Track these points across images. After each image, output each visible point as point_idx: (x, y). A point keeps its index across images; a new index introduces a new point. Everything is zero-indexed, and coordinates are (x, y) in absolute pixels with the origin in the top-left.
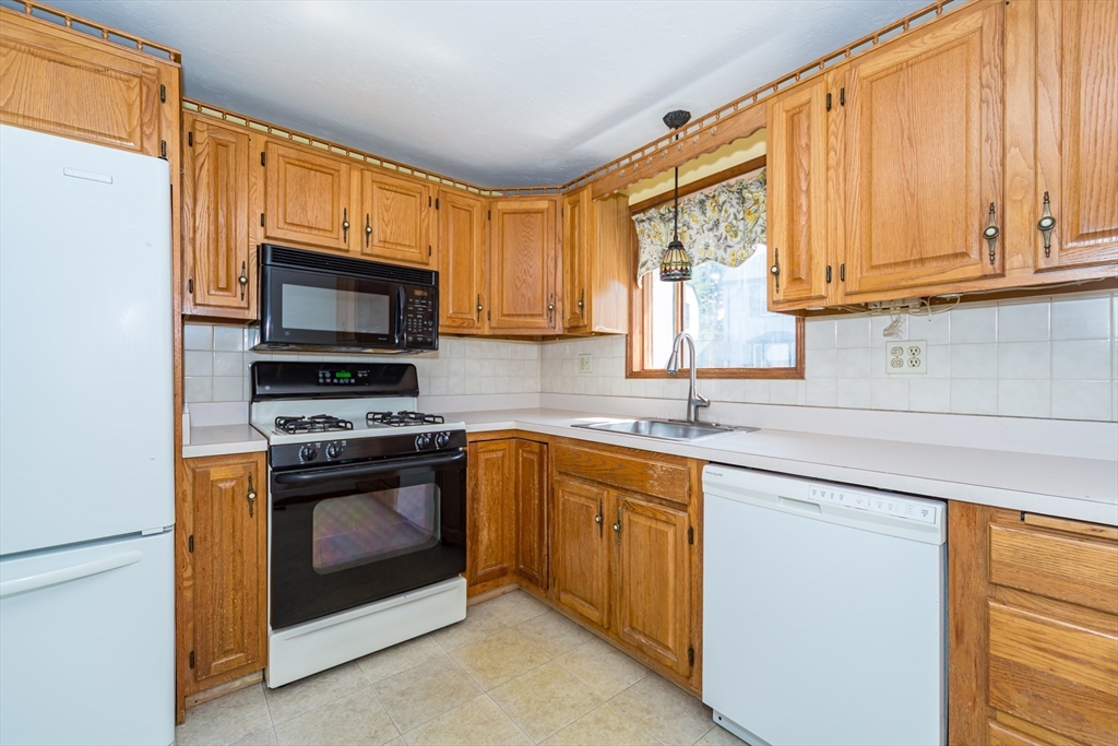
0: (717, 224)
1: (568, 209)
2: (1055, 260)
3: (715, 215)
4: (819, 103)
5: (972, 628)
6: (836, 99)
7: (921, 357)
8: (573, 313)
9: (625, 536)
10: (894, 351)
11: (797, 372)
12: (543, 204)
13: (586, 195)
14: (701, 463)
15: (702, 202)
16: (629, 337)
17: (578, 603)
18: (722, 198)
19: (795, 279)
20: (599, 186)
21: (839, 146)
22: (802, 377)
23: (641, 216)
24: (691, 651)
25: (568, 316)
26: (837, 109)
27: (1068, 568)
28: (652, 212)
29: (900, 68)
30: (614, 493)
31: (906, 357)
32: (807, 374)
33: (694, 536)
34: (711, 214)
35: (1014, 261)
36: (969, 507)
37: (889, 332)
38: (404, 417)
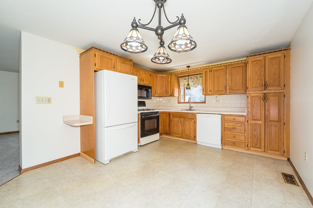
0: (193, 81)
1: (170, 77)
2: (230, 92)
3: (193, 80)
4: (209, 71)
5: (223, 125)
6: (210, 71)
7: (219, 101)
8: (171, 93)
9: (185, 124)
10: (216, 100)
11: (205, 102)
12: (166, 76)
13: (173, 75)
14: (196, 113)
15: (191, 78)
16: (178, 97)
17: (176, 135)
18: (194, 78)
19: (206, 91)
20: (176, 74)
21: (211, 77)
22: (205, 103)
23: (180, 78)
24: (195, 136)
25: (170, 93)
26: (211, 72)
27: (230, 118)
28: (183, 78)
29: (217, 70)
30: (183, 119)
31: (217, 101)
32: (206, 102)
33: (195, 122)
34: (192, 80)
35: (227, 92)
36: (223, 114)
37: (216, 97)
38: (143, 110)
